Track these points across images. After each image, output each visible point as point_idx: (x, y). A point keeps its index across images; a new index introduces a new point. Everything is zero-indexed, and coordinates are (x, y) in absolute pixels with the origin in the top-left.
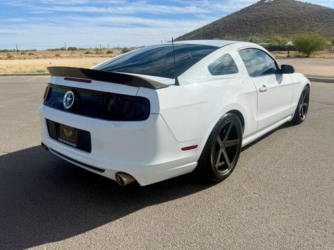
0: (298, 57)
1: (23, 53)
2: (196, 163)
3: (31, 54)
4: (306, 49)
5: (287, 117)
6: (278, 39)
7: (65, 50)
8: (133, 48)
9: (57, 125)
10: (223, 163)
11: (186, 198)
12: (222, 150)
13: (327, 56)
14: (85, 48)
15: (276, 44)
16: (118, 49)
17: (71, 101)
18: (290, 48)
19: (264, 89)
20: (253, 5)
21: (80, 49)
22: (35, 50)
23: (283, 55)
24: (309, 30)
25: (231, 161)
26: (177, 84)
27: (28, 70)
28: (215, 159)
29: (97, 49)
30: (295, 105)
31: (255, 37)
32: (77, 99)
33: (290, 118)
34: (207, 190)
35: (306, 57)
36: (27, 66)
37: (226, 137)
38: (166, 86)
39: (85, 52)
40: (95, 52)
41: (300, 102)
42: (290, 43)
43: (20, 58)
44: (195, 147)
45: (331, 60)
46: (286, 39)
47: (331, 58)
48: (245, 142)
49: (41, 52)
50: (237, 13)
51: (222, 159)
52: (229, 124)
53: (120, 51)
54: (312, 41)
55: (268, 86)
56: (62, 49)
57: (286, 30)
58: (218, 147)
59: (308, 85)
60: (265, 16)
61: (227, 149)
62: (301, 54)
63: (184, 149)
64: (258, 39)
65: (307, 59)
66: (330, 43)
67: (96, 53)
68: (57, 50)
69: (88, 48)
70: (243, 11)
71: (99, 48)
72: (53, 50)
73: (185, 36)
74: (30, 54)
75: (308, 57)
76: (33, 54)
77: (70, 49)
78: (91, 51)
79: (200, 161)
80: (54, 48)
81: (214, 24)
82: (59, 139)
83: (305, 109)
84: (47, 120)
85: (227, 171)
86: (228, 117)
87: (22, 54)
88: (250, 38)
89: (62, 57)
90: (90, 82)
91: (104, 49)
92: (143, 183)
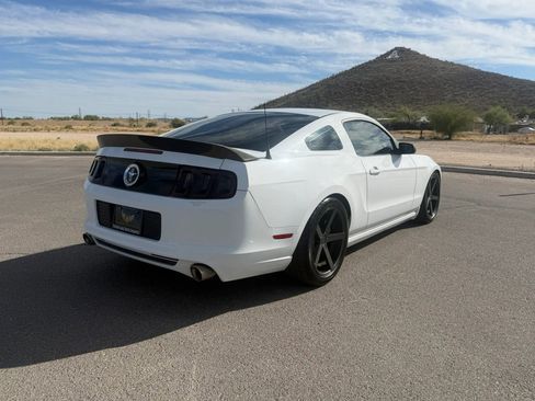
0: (436, 139)
1: (11, 122)
2: (290, 257)
3: (26, 123)
4: (446, 129)
5: (408, 212)
6: (407, 112)
7: (80, 119)
8: (188, 120)
9: (112, 207)
10: (324, 263)
11: (278, 303)
12: (323, 245)
13: (477, 138)
14: (110, 117)
15: (404, 119)
16: (165, 120)
17: (135, 176)
18: (424, 126)
19: (376, 171)
20: (370, 62)
21: (104, 119)
22: (31, 118)
23: (414, 136)
24: (450, 101)
25: (334, 261)
26: (268, 157)
27: (24, 148)
28: (314, 255)
29: (131, 120)
30: (419, 197)
31: (373, 109)
32: (143, 175)
33: (413, 214)
34: (303, 295)
35: (446, 139)
36: (21, 142)
37: (328, 229)
38: (256, 159)
39: (112, 123)
40: (128, 124)
41: (427, 194)
42: (423, 119)
43: (6, 130)
44: (290, 236)
45: (482, 145)
46: (418, 113)
47: (482, 142)
48: (352, 239)
49: (40, 121)
50: (346, 73)
51: (323, 257)
52: (331, 211)
53: (168, 124)
54: (455, 116)
55: (381, 168)
56: (75, 118)
57: (418, 100)
58: (317, 241)
59: (437, 171)
60: (388, 79)
61: (329, 245)
62: (440, 135)
63: (276, 237)
64: (377, 111)
65: (449, 142)
66: (481, 120)
67: (130, 126)
68: (68, 119)
69: (118, 117)
70: (354, 70)
71: (135, 118)
72: (60, 119)
73: (268, 104)
74: (23, 124)
75: (449, 139)
76: (27, 124)
77: (88, 118)
78: (121, 122)
79: (296, 255)
80: (63, 116)
81: (312, 87)
82: (114, 226)
83: (435, 204)
84: (98, 201)
85: (329, 273)
86: (330, 202)
87: (9, 124)
88: (365, 109)
89: (76, 131)
90: (161, 153)
91: (142, 119)
92: (225, 278)
